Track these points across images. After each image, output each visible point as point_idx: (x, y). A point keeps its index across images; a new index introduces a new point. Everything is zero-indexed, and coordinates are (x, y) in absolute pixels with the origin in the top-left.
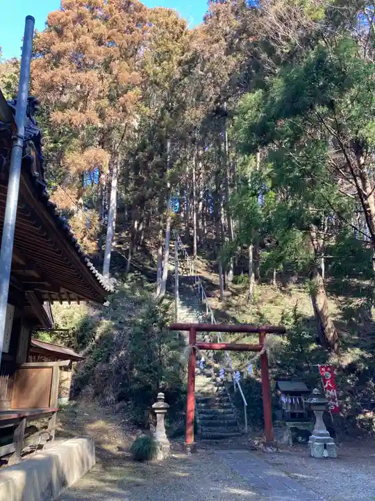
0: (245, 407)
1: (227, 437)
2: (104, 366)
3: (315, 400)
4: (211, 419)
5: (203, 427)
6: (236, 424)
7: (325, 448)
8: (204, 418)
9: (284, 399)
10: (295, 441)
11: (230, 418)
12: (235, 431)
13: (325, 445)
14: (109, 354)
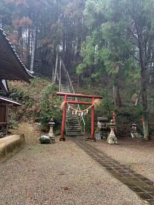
0: (84, 126)
1: (77, 136)
2: (30, 109)
3: (111, 124)
4: (71, 129)
5: (68, 132)
6: (80, 131)
7: (113, 141)
8: (68, 129)
9: (99, 123)
10: (102, 138)
11: (78, 129)
12: (80, 134)
13: (113, 140)
14: (32, 105)
